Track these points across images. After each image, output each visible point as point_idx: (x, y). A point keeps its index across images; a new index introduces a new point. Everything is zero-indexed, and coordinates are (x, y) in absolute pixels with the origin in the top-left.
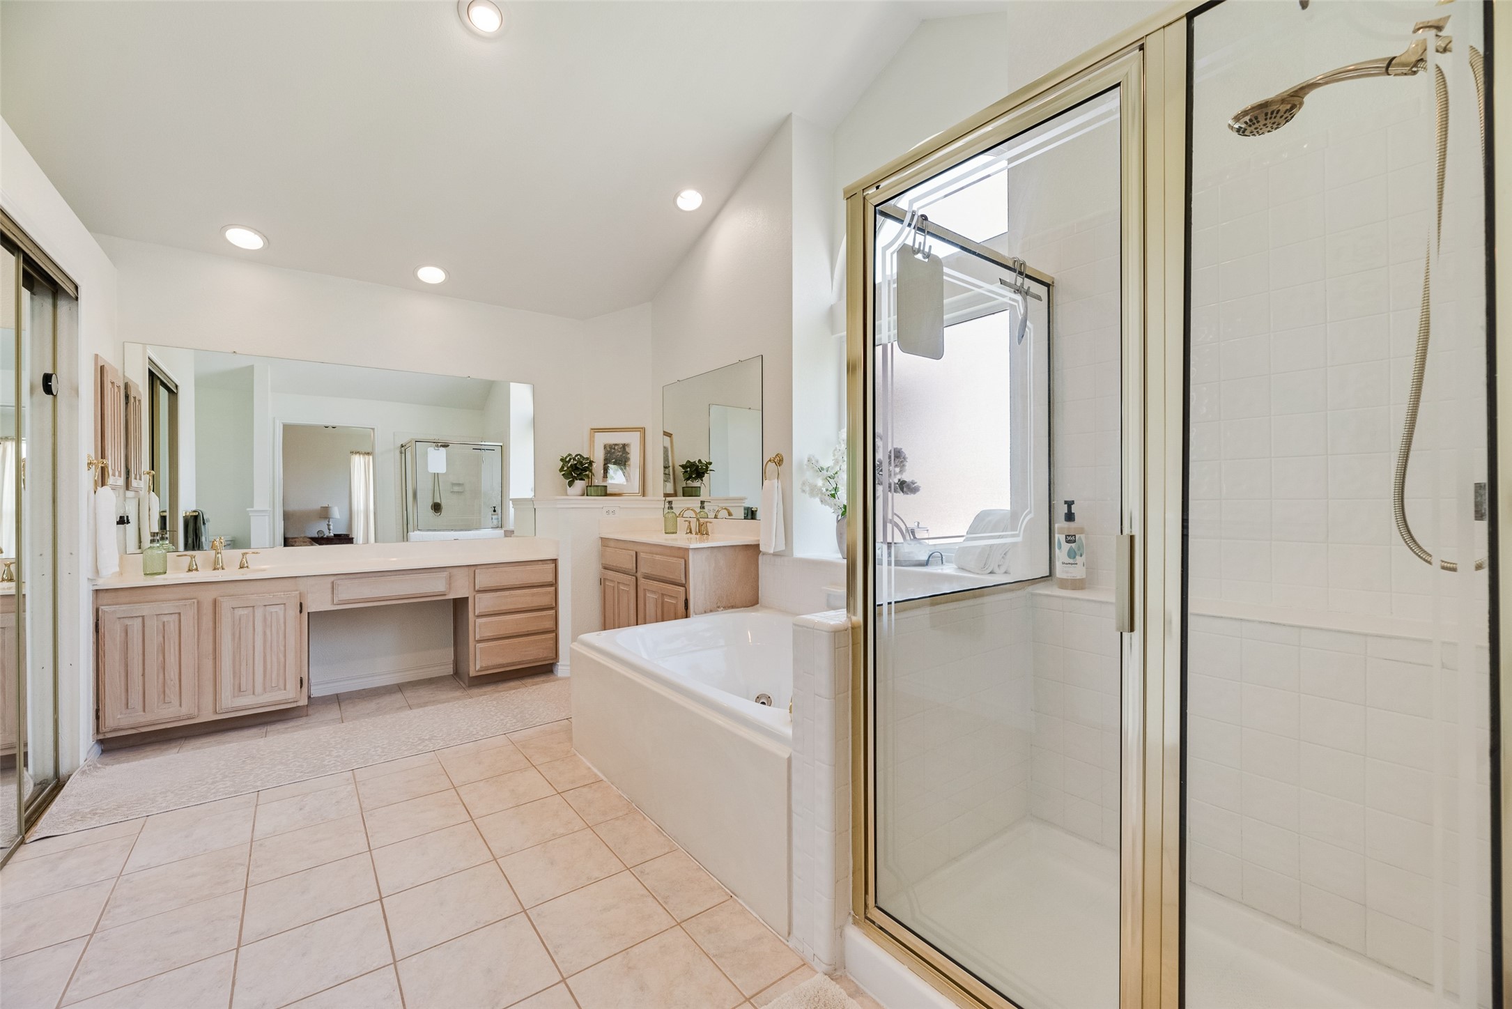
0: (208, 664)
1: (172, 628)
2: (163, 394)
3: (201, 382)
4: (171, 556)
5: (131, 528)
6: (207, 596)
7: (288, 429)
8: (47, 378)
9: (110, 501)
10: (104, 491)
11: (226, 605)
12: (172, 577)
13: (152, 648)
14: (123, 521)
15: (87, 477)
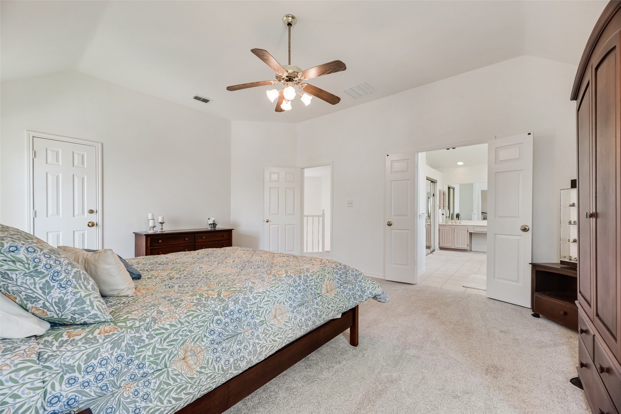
0: (453, 238)
1: (448, 232)
2: (451, 190)
3: (462, 186)
4: (449, 221)
5: (444, 216)
6: (453, 227)
7: (482, 191)
8: (434, 194)
9: (440, 212)
10: (440, 210)
11: (456, 229)
12: (449, 224)
13: (446, 235)
14: (443, 214)
15: (438, 208)
